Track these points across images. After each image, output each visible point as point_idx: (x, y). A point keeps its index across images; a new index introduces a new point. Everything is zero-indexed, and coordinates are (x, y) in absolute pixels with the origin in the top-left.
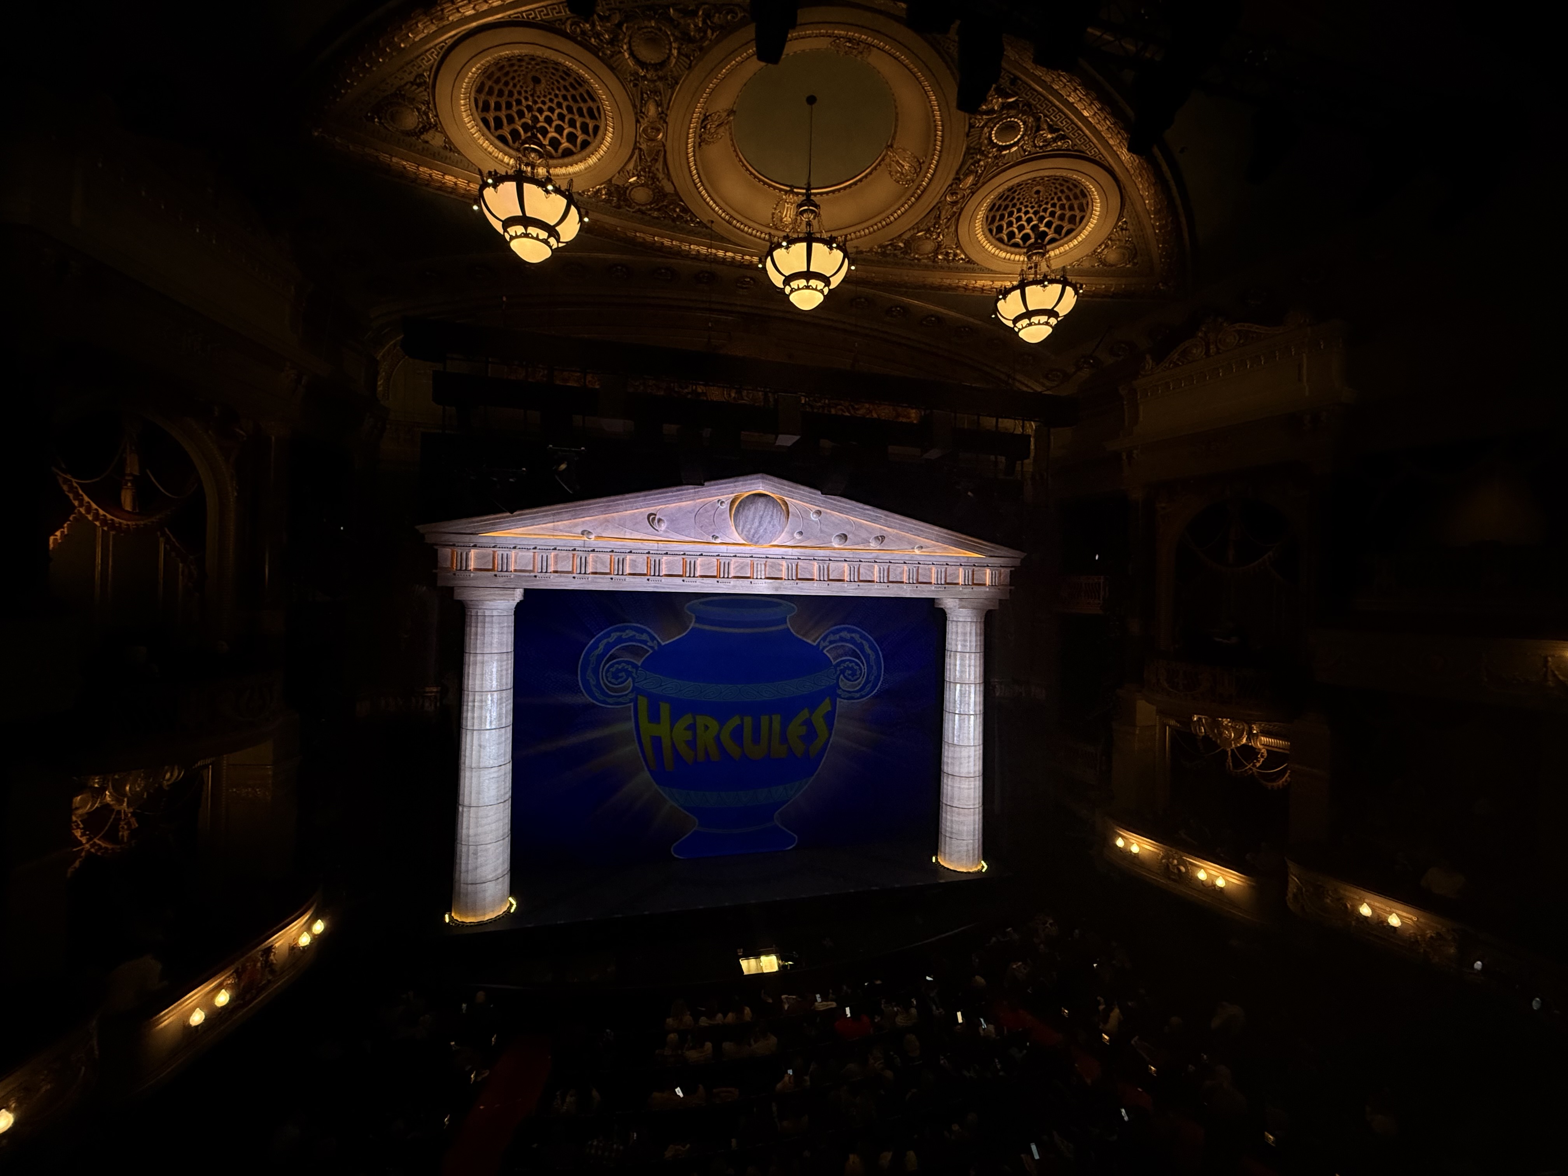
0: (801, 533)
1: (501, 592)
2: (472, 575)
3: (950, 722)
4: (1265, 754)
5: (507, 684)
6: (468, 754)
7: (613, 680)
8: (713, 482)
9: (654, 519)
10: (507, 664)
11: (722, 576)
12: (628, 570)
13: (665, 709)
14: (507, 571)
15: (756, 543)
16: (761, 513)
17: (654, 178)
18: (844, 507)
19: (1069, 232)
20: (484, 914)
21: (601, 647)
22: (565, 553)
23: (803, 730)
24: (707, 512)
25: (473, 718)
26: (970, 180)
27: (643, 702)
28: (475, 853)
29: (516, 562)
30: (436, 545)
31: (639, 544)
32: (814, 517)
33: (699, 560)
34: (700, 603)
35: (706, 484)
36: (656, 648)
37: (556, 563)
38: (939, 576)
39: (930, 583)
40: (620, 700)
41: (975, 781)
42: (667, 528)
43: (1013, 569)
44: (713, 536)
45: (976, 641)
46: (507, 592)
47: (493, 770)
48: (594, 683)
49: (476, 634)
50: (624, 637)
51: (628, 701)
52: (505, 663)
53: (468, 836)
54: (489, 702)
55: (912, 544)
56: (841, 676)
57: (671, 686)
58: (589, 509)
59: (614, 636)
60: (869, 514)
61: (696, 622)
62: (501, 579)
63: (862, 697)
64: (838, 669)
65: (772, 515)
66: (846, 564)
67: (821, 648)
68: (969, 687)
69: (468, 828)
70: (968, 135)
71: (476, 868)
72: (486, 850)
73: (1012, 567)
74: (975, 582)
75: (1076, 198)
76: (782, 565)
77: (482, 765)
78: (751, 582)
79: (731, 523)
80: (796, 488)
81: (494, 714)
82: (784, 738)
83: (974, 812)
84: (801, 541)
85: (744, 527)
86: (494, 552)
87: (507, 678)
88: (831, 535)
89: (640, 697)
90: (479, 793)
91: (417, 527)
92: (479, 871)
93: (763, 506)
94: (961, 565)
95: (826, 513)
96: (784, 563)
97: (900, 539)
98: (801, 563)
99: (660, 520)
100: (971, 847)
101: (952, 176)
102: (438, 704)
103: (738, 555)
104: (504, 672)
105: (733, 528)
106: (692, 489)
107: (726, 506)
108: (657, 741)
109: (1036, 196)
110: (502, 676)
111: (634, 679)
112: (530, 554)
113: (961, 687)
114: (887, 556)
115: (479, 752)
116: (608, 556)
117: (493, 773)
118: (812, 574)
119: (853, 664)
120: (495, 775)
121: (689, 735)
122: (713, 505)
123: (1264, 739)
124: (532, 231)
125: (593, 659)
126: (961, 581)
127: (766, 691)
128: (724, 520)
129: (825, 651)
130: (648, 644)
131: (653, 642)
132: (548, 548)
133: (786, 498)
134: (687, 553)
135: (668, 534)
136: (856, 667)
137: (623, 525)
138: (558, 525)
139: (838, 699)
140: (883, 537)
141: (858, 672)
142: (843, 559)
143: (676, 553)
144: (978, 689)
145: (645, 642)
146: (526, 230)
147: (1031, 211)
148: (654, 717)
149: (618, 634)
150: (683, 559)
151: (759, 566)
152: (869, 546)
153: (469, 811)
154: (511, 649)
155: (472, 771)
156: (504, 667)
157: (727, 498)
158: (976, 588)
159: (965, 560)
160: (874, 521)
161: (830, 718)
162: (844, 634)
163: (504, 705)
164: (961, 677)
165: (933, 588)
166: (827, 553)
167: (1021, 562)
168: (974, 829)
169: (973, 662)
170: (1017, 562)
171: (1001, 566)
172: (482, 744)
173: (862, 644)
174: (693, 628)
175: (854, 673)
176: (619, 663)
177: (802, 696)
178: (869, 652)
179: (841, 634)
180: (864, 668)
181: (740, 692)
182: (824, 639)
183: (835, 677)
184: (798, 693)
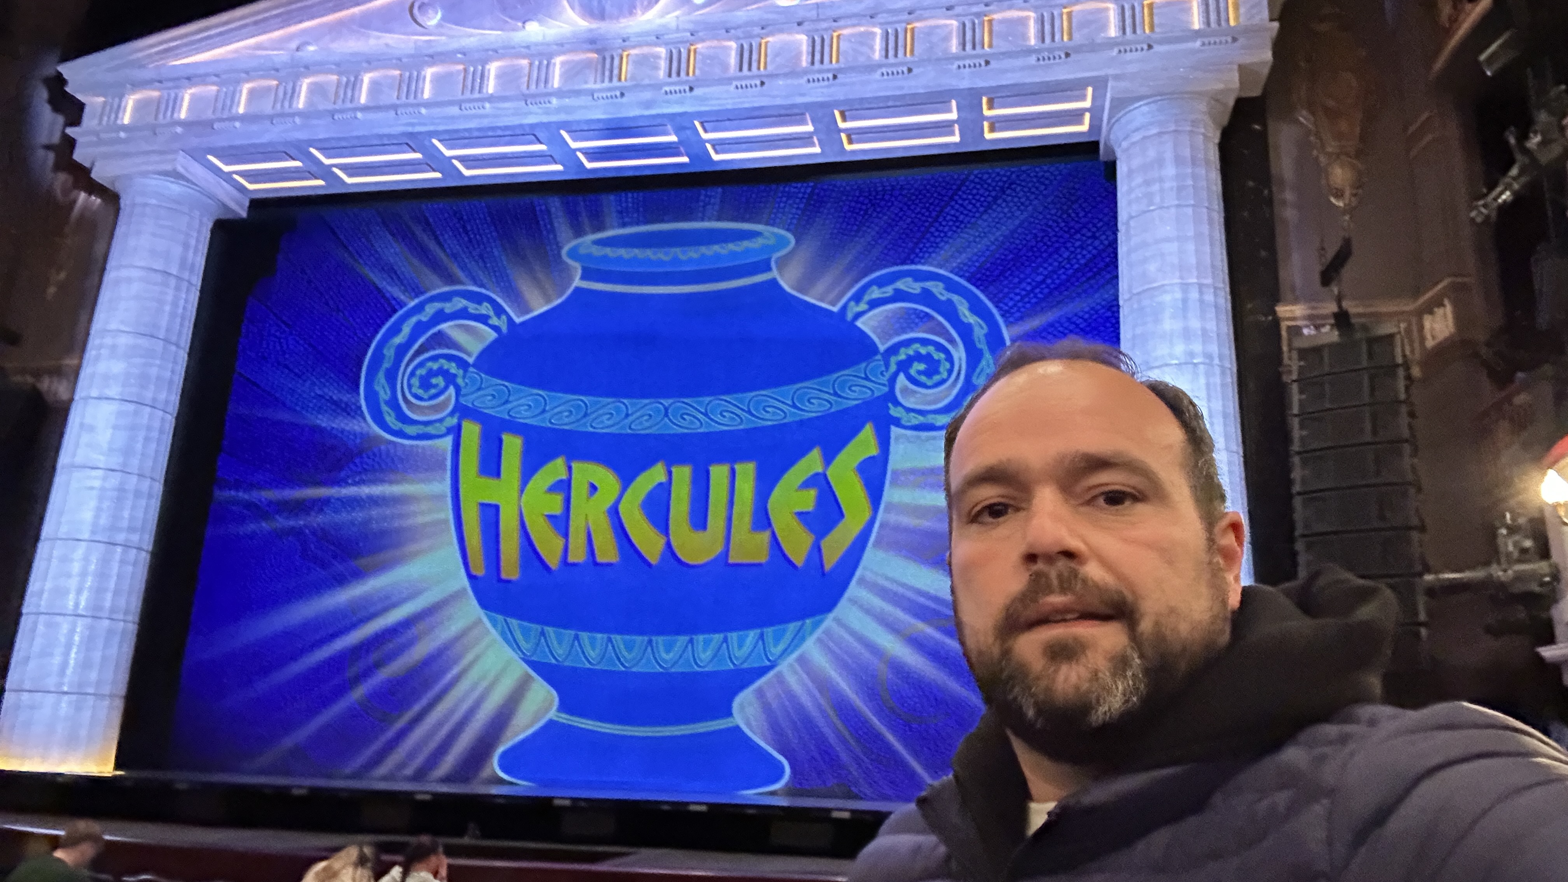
2: (123, 135)
7: (420, 392)
9: (419, 7)
13: (512, 445)
21: (406, 329)
23: (808, 500)
27: (471, 431)
30: (82, 93)
34: (596, 243)
36: (504, 329)
40: (430, 429)
42: (443, 19)
48: (387, 398)
50: (447, 311)
51: (444, 431)
56: (902, 378)
57: (525, 403)
58: (310, 6)
59: (430, 309)
61: (582, 278)
64: (893, 360)
67: (851, 316)
82: (762, 519)
89: (466, 424)
96: (663, 50)
98: (700, 47)
103: (566, 45)
105: (566, 5)
108: (490, 513)
111: (458, 390)
119: (930, 348)
121: (555, 503)
125: (389, 352)
129: (859, 323)
130: (490, 322)
131: (499, 318)
136: (939, 356)
141: (944, 366)
145: (483, 319)
148: (491, 463)
161: (874, 473)
162: (905, 284)
173: (950, 302)
174: (578, 290)
175: (932, 368)
176: (434, 358)
177: (802, 423)
178: (970, 318)
179: (901, 285)
180: (959, 354)
181: (666, 415)
182: (857, 298)
183: (884, 380)
184: (792, 416)
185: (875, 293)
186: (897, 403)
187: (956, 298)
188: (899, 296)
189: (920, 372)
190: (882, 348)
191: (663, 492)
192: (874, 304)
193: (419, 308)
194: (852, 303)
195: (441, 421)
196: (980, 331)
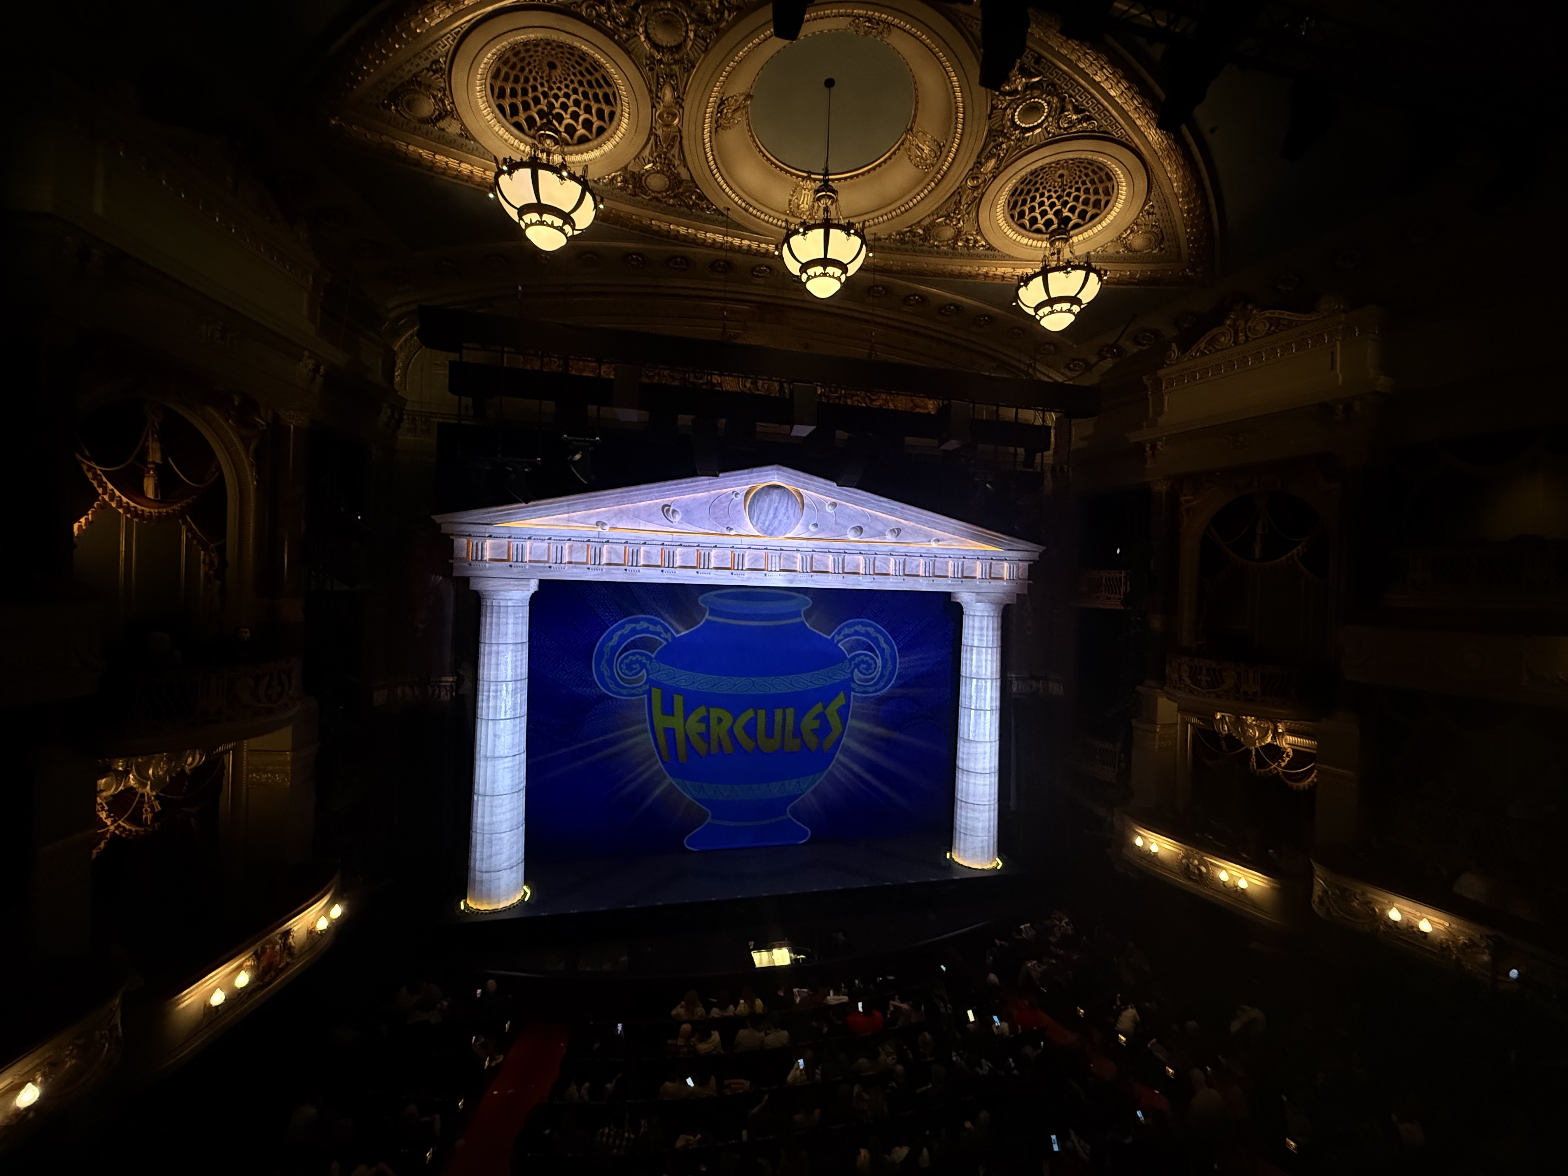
0: (816, 525)
1: (516, 583)
2: (487, 565)
3: (966, 718)
4: (1291, 754)
5: (521, 674)
6: (483, 743)
7: (627, 672)
8: (727, 474)
9: (668, 510)
10: (522, 654)
11: (736, 568)
12: (642, 562)
13: (678, 700)
14: (522, 562)
15: (771, 535)
16: (776, 505)
17: (670, 164)
18: (861, 500)
19: (1093, 217)
20: (499, 902)
21: (615, 638)
22: (580, 544)
23: (816, 724)
24: (722, 503)
25: (488, 708)
26: (992, 163)
27: (656, 693)
28: (491, 841)
29: (530, 553)
30: (452, 535)
31: (653, 536)
32: (829, 509)
33: (714, 552)
34: (716, 596)
35: (721, 475)
36: (670, 640)
37: (570, 553)
38: (956, 569)
39: (947, 577)
40: (633, 691)
41: (990, 777)
42: (682, 519)
43: (1032, 563)
44: (727, 528)
45: (993, 636)
46: (520, 582)
47: (507, 759)
48: (609, 674)
49: (491, 624)
50: (638, 628)
51: (642, 692)
52: (520, 653)
53: (483, 824)
54: (504, 692)
55: (929, 537)
56: (856, 670)
57: (684, 679)
58: (604, 500)
59: (629, 627)
60: (883, 506)
61: (709, 615)
62: (514, 570)
63: (876, 691)
64: (853, 663)
65: (787, 507)
66: (861, 557)
67: (835, 641)
68: (986, 682)
69: (483, 817)
70: (990, 118)
71: (491, 857)
72: (501, 839)
73: (1030, 561)
74: (992, 576)
75: (1101, 181)
76: (797, 558)
77: (497, 754)
78: (765, 575)
79: (746, 515)
80: (811, 480)
81: (509, 705)
82: (797, 732)
83: (990, 808)
84: (815, 533)
85: (758, 518)
86: (509, 542)
87: (521, 668)
88: (847, 527)
89: (653, 689)
90: (494, 782)
91: (433, 517)
92: (494, 858)
93: (778, 498)
94: (978, 558)
95: (841, 505)
96: (799, 555)
97: (917, 532)
98: (816, 556)
99: (674, 511)
100: (986, 844)
101: (974, 159)
102: (454, 694)
103: (752, 547)
104: (519, 663)
105: (748, 520)
106: (706, 480)
107: (741, 497)
108: (670, 732)
109: (1059, 180)
110: (516, 666)
111: (647, 671)
112: (545, 545)
113: (977, 682)
114: (901, 548)
115: (494, 741)
116: (622, 547)
117: (507, 763)
118: (827, 567)
119: (868, 658)
120: (510, 765)
121: (702, 727)
122: (727, 497)
123: (1290, 739)
124: (548, 218)
125: (607, 650)
126: (978, 575)
127: (780, 685)
128: (739, 511)
129: (839, 645)
130: (662, 636)
131: (667, 633)
132: (563, 538)
133: (801, 490)
134: (701, 545)
135: (683, 526)
136: (871, 661)
137: (638, 517)
138: (573, 516)
139: (852, 693)
140: (899, 530)
141: (873, 666)
142: (858, 552)
143: (690, 544)
144: (994, 684)
145: (659, 634)
146: (541, 217)
147: (1054, 195)
148: (668, 709)
149: (633, 625)
150: (698, 550)
151: (774, 558)
152: (885, 538)
153: (484, 801)
154: (526, 639)
155: (487, 760)
156: (519, 658)
157: (742, 489)
158: (993, 582)
159: (983, 553)
160: (891, 512)
161: (843, 712)
162: (858, 628)
163: (519, 695)
164: (977, 672)
165: (950, 582)
166: (842, 545)
167: (1039, 557)
168: (989, 826)
169: (989, 657)
170: (1036, 557)
171: (1019, 560)
172: (497, 733)
173: (877, 638)
174: (707, 621)
175: (869, 667)
176: (633, 654)
177: (816, 690)
178: (884, 646)
179: (856, 628)
180: (879, 662)
181: (754, 685)
182: (839, 633)
183: (849, 671)
184: (812, 687)
185: (847, 631)
186: (854, 682)
187: (878, 635)
188: (857, 633)
189: (864, 668)
190: (849, 657)
191: (753, 721)
192: (846, 636)
193: (622, 626)
194: (836, 636)
195: (640, 687)
196: (888, 651)
